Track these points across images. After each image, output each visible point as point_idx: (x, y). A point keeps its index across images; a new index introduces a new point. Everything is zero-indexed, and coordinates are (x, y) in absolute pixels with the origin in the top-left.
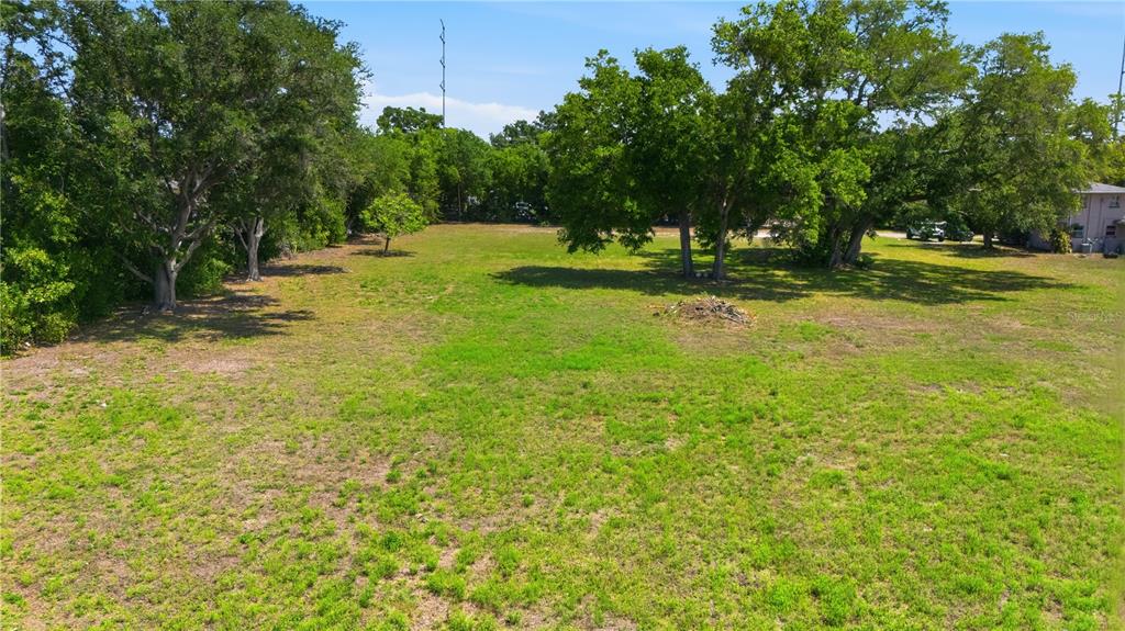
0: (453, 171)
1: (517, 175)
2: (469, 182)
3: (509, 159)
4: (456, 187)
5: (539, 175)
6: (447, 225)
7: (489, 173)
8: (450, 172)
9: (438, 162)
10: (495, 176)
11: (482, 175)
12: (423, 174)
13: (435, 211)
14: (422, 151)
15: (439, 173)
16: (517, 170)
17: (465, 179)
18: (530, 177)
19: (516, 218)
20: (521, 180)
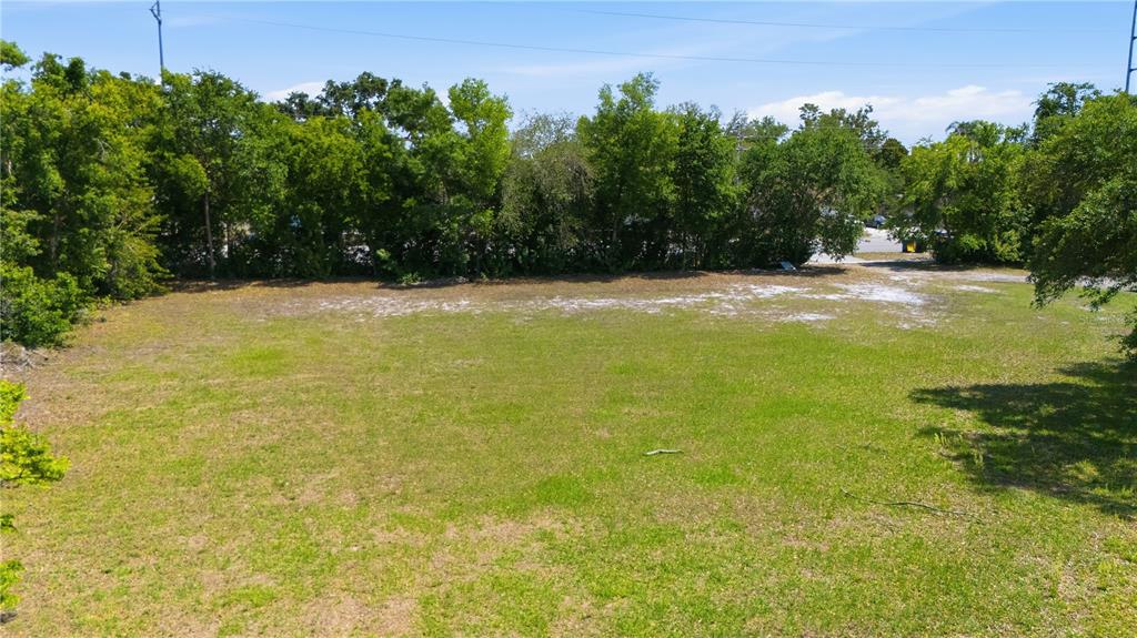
0: (191, 168)
1: (346, 177)
2: (232, 192)
3: (326, 141)
4: (201, 204)
5: (394, 178)
6: (179, 296)
7: (279, 172)
8: (183, 170)
9: (150, 147)
10: (292, 179)
11: (263, 178)
12: (102, 173)
13: (147, 264)
14: (96, 110)
15: (155, 174)
16: (347, 164)
17: (222, 187)
18: (374, 180)
19: (344, 271)
20: (355, 190)
